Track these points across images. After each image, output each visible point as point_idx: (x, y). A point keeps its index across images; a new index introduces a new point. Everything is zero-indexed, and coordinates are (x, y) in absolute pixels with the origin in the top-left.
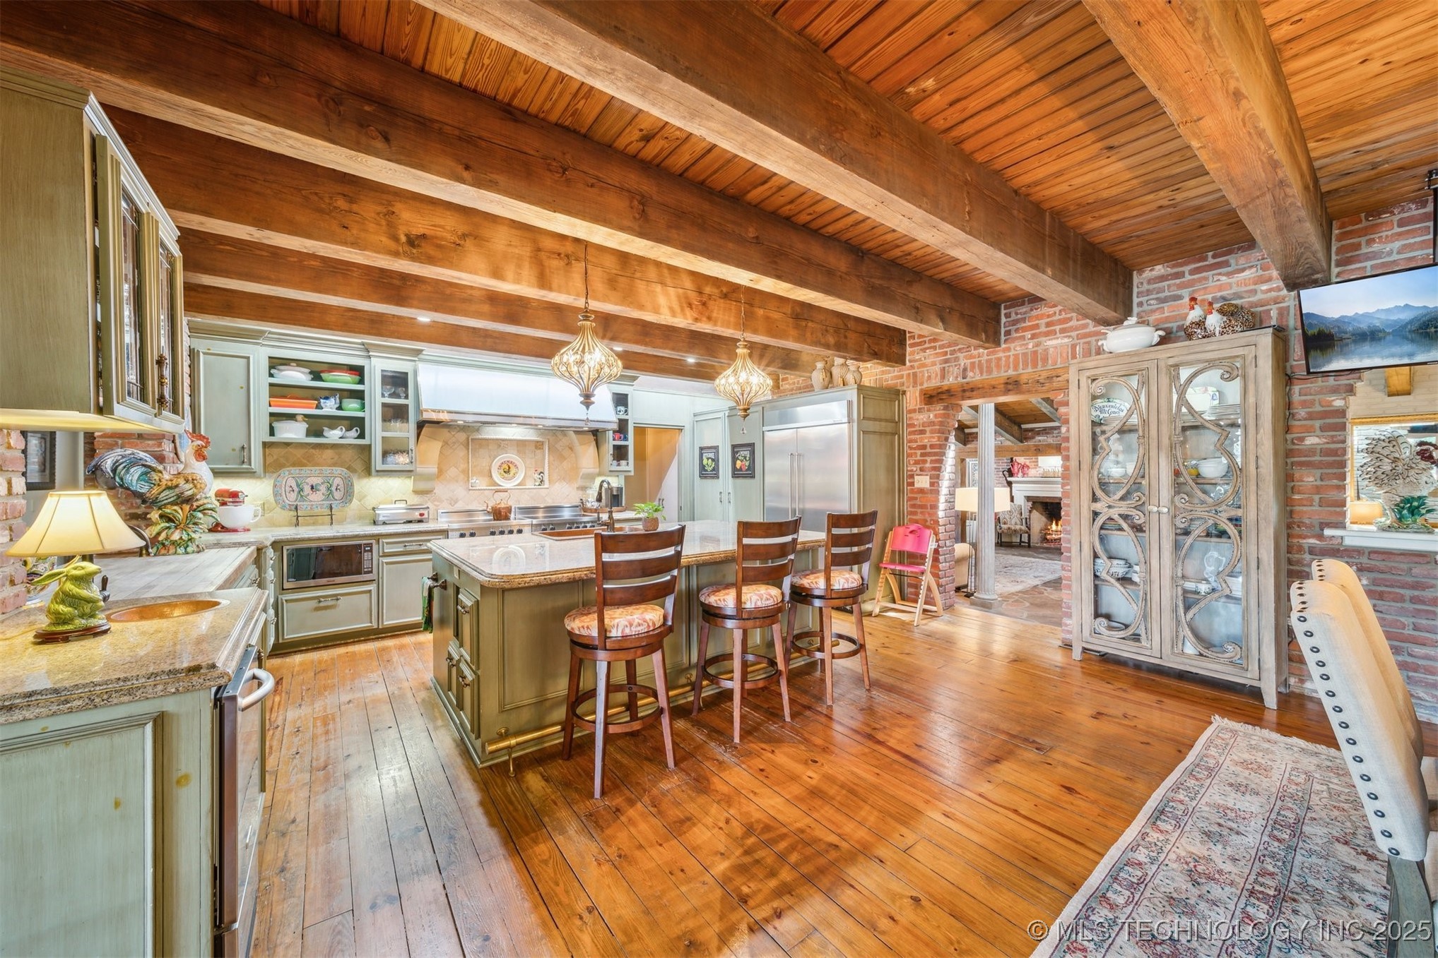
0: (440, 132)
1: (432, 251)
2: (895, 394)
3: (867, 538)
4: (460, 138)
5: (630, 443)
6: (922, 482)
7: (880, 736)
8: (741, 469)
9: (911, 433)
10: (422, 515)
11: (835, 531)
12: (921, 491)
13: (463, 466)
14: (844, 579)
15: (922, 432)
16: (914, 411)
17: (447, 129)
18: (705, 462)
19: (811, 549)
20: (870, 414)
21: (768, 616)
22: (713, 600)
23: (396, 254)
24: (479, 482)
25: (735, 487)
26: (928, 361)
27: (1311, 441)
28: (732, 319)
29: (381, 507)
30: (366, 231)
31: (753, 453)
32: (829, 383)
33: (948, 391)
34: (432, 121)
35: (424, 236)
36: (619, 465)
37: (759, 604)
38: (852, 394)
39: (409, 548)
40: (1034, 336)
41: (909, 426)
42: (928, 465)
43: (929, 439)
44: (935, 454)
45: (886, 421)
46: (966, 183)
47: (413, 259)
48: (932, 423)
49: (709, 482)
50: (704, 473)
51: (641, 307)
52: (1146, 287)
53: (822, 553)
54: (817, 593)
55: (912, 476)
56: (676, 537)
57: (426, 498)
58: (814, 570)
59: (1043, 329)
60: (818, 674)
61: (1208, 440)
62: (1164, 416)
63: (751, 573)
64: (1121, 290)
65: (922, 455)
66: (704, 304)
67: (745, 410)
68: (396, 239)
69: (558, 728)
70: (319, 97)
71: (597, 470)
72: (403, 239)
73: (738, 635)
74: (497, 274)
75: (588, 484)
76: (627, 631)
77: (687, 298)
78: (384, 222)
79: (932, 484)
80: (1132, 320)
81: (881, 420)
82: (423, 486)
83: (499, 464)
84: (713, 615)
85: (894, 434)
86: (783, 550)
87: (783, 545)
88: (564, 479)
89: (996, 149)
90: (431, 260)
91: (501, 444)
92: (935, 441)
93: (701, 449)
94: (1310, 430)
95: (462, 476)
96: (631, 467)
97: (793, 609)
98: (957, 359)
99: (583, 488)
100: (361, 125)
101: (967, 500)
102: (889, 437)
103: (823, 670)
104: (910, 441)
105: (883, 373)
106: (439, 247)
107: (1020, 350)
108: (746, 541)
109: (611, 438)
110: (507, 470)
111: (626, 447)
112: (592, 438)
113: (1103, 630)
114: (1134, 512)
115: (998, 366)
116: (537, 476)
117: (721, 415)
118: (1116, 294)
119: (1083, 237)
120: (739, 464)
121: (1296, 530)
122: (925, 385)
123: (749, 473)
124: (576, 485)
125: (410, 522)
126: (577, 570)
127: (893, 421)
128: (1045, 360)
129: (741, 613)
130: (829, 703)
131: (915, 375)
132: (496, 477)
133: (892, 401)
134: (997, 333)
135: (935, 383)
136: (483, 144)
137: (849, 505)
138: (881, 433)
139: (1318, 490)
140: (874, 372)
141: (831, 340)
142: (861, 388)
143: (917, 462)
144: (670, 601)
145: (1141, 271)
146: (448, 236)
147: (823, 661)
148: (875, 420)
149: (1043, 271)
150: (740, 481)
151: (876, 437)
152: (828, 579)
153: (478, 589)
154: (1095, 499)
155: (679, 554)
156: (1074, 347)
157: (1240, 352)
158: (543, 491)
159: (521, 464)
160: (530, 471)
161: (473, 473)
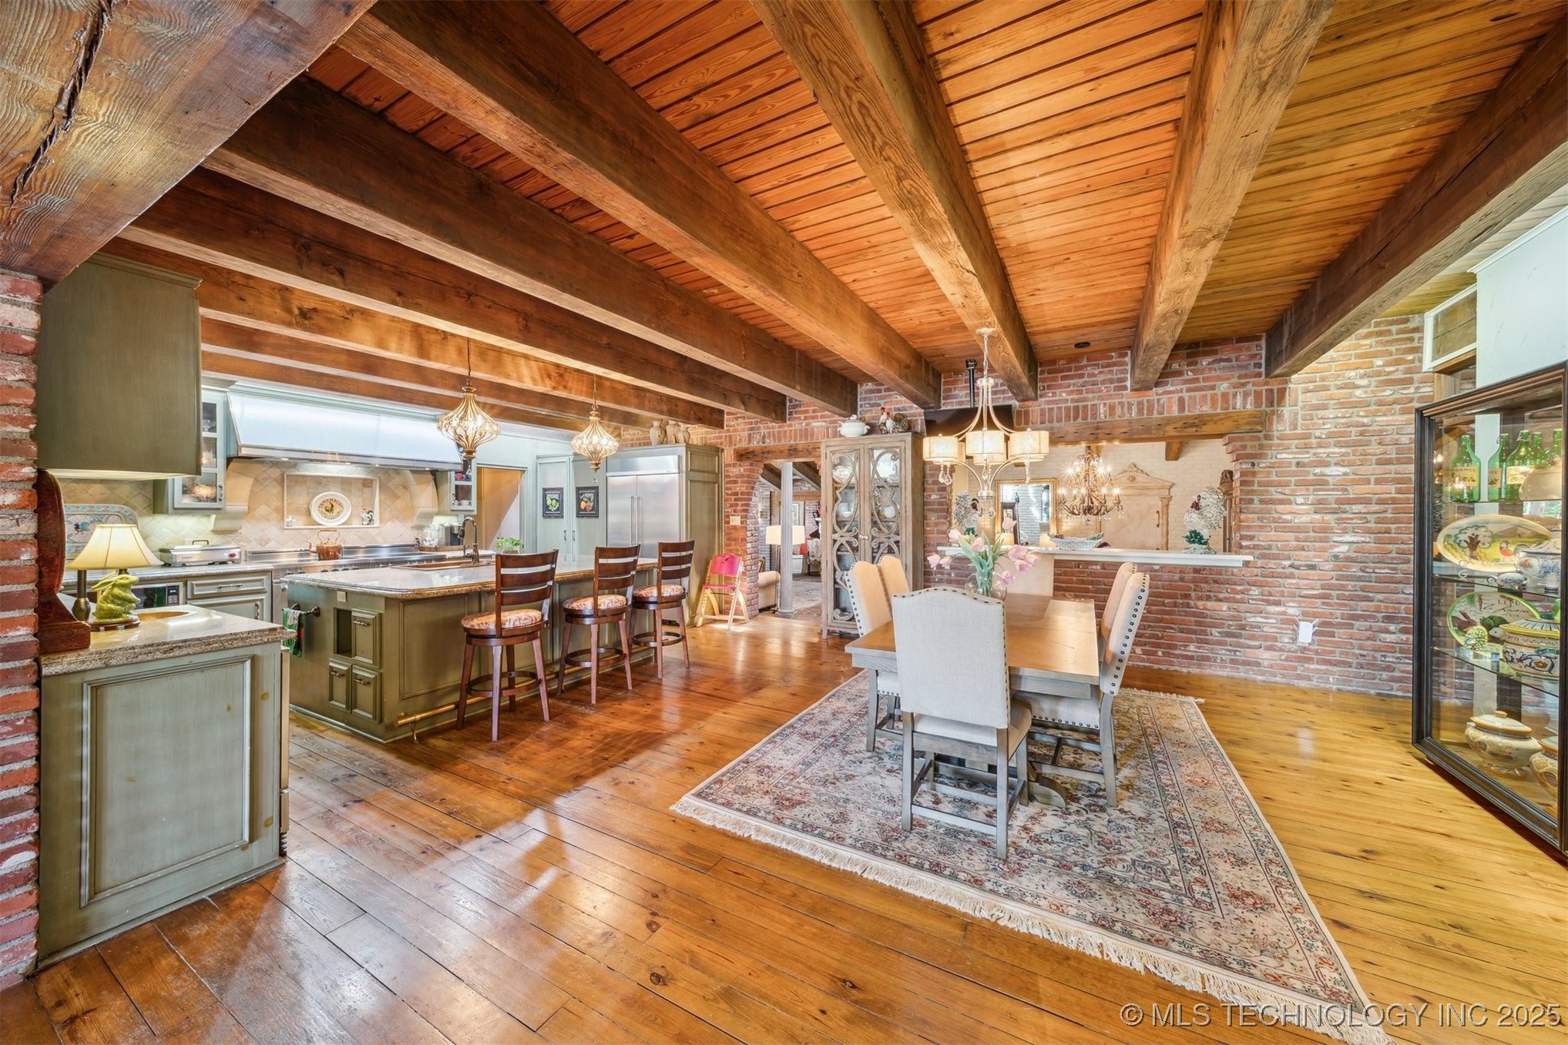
0: (380, 269)
1: (323, 324)
2: (717, 451)
3: (687, 559)
4: (394, 273)
5: (473, 483)
6: (736, 521)
7: (692, 688)
8: (585, 510)
9: (727, 483)
10: (232, 555)
11: (665, 555)
12: (735, 527)
13: (276, 504)
14: (670, 590)
15: (735, 482)
16: (729, 465)
17: (385, 267)
18: (549, 502)
19: (646, 571)
20: (696, 467)
21: (617, 613)
22: (575, 605)
23: (289, 325)
24: (296, 522)
25: (579, 526)
26: (739, 428)
27: (934, 497)
28: (584, 389)
29: (177, 547)
30: (261, 303)
31: (597, 495)
32: (663, 441)
33: (753, 452)
34: (374, 261)
35: (315, 310)
36: (460, 504)
37: (610, 606)
38: (682, 450)
39: (223, 590)
40: (806, 418)
41: (726, 476)
42: (739, 508)
43: (740, 488)
44: (744, 499)
45: (708, 472)
46: (743, 337)
47: (305, 329)
48: (742, 476)
49: (553, 522)
50: (547, 513)
51: (508, 376)
52: (864, 395)
53: (655, 570)
54: (651, 600)
55: (728, 516)
56: (551, 558)
57: (228, 538)
58: (650, 585)
59: (811, 414)
60: (653, 663)
61: (887, 494)
62: (867, 480)
63: (605, 584)
64: (849, 396)
65: (735, 500)
66: (561, 375)
67: (597, 464)
68: (289, 311)
69: (453, 706)
70: (294, 244)
71: (436, 509)
72: (296, 311)
73: (594, 629)
74: (381, 345)
75: (424, 523)
76: (517, 624)
77: (546, 370)
78: (278, 297)
79: (742, 522)
80: (854, 417)
81: (704, 472)
82: (226, 524)
83: (320, 502)
84: (574, 616)
85: (714, 483)
86: (627, 567)
87: (626, 565)
88: (397, 518)
89: (759, 321)
90: (321, 331)
91: (321, 482)
92: (744, 489)
93: (545, 490)
94: (932, 490)
95: (275, 515)
96: (474, 507)
97: (633, 613)
98: (759, 428)
99: (420, 528)
100: (324, 265)
101: (773, 535)
102: (710, 486)
103: (656, 661)
104: (727, 489)
105: (707, 433)
106: (330, 320)
107: (798, 427)
108: (601, 561)
109: (453, 479)
110: (330, 508)
111: (469, 487)
112: (431, 477)
113: (838, 617)
114: (853, 540)
115: (785, 437)
116: (365, 515)
117: (565, 459)
118: (846, 399)
119: (822, 365)
120: (583, 505)
121: (928, 548)
122: (738, 446)
123: (594, 513)
124: (411, 525)
125: (213, 564)
126: (473, 585)
127: (713, 472)
128: (812, 436)
129: (597, 613)
130: (660, 676)
131: (730, 436)
132: (316, 515)
133: (713, 456)
134: (783, 413)
135: (744, 445)
136: (411, 277)
137: (678, 535)
138: (704, 482)
139: (936, 524)
140: (699, 433)
141: (665, 408)
142: (689, 446)
143: (732, 506)
144: (546, 604)
145: (861, 385)
146: (337, 311)
147: (655, 648)
148: (699, 471)
149: (794, 388)
150: (584, 520)
151: (700, 485)
152: (659, 590)
153: (382, 603)
154: (835, 532)
155: (553, 570)
156: (828, 428)
157: (898, 444)
158: (373, 531)
159: (347, 502)
160: (357, 510)
161: (289, 512)
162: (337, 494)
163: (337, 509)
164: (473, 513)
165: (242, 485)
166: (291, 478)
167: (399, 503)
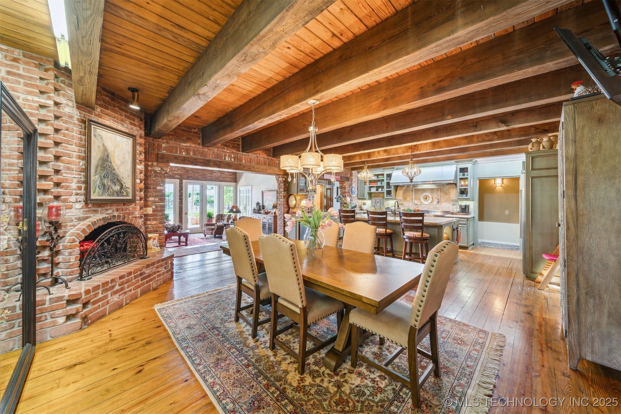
5: (469, 187)
13: (411, 197)
24: (417, 202)
71: (456, 198)
83: (423, 196)
91: (424, 190)
95: (411, 200)
96: (470, 197)
109: (459, 186)
110: (426, 198)
111: (467, 189)
116: (436, 200)
132: (422, 200)
158: (438, 206)
159: (430, 196)
160: (434, 199)
161: (415, 199)
162: (428, 194)
163: (428, 198)
164: (471, 199)
165: (400, 193)
166: (416, 190)
167: (447, 196)
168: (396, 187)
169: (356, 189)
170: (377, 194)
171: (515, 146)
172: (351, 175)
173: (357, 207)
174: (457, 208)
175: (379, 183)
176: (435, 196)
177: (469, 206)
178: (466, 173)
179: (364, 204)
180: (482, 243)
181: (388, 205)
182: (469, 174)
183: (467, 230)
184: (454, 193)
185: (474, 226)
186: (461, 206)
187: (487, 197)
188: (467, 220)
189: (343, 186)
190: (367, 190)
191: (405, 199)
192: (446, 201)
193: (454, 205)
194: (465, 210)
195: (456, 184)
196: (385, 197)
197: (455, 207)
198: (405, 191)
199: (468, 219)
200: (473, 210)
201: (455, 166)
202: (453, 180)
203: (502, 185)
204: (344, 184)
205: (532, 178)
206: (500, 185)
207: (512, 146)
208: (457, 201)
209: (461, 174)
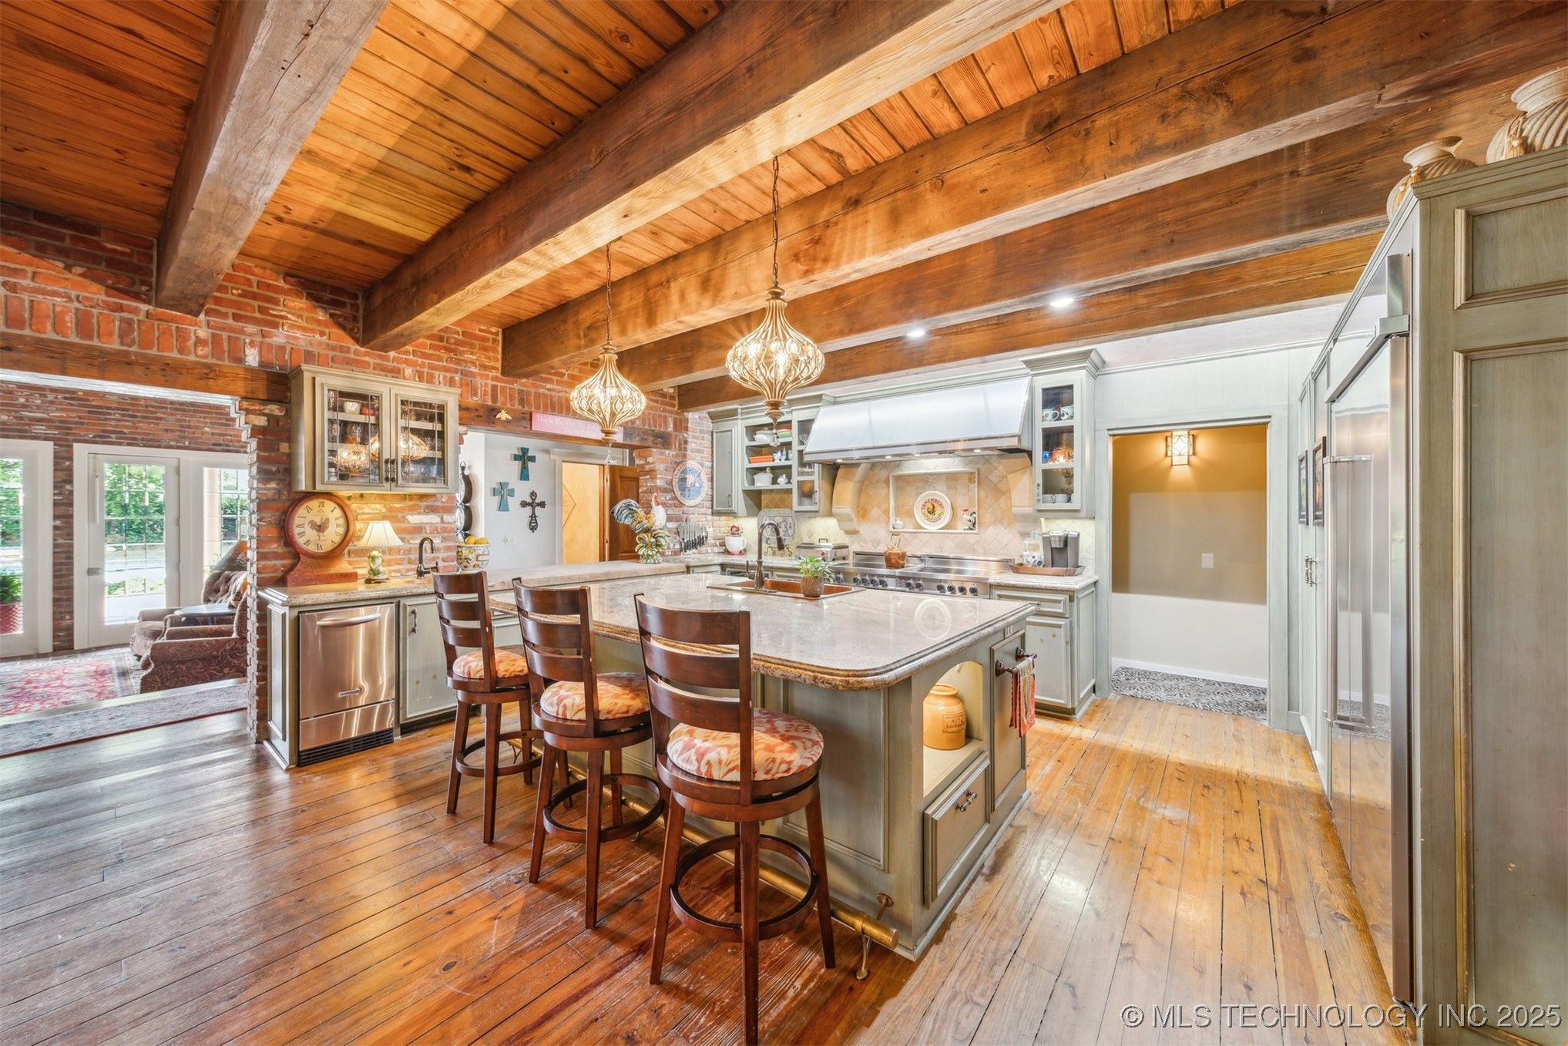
5: (1079, 464)
8: (1318, 506)
13: (884, 506)
18: (1302, 489)
24: (904, 525)
50: (1302, 513)
83: (922, 503)
88: (1001, 521)
91: (928, 480)
93: (1300, 461)
95: (883, 517)
109: (1041, 460)
110: (932, 510)
116: (967, 517)
120: (1317, 492)
132: (919, 517)
158: (972, 538)
159: (946, 501)
160: (960, 512)
161: (898, 514)
162: (940, 494)
163: (938, 510)
164: (1083, 514)
165: (846, 489)
166: (898, 478)
167: (1003, 500)
168: (832, 470)
169: (705, 478)
170: (777, 497)
171: (1292, 230)
172: (681, 426)
173: (710, 541)
174: (1035, 548)
175: (777, 456)
176: (962, 501)
177: (1076, 539)
178: (1065, 409)
179: (735, 531)
180: (1123, 678)
181: (811, 535)
182: (1076, 415)
183: (1071, 642)
184: (1024, 488)
185: (1096, 619)
186: (1047, 540)
187: (1138, 503)
188: (1071, 599)
189: (647, 467)
190: (739, 483)
191: (862, 513)
192: (998, 521)
193: (1025, 535)
194: (1062, 553)
195: (1030, 454)
196: (796, 507)
197: (1027, 541)
198: (862, 482)
199: (1071, 595)
200: (1092, 557)
201: (1026, 380)
202: (1019, 437)
203: (1193, 459)
204: (650, 460)
205: (1470, 359)
206: (1185, 460)
207: (1275, 234)
208: (1034, 518)
209: (1050, 412)
